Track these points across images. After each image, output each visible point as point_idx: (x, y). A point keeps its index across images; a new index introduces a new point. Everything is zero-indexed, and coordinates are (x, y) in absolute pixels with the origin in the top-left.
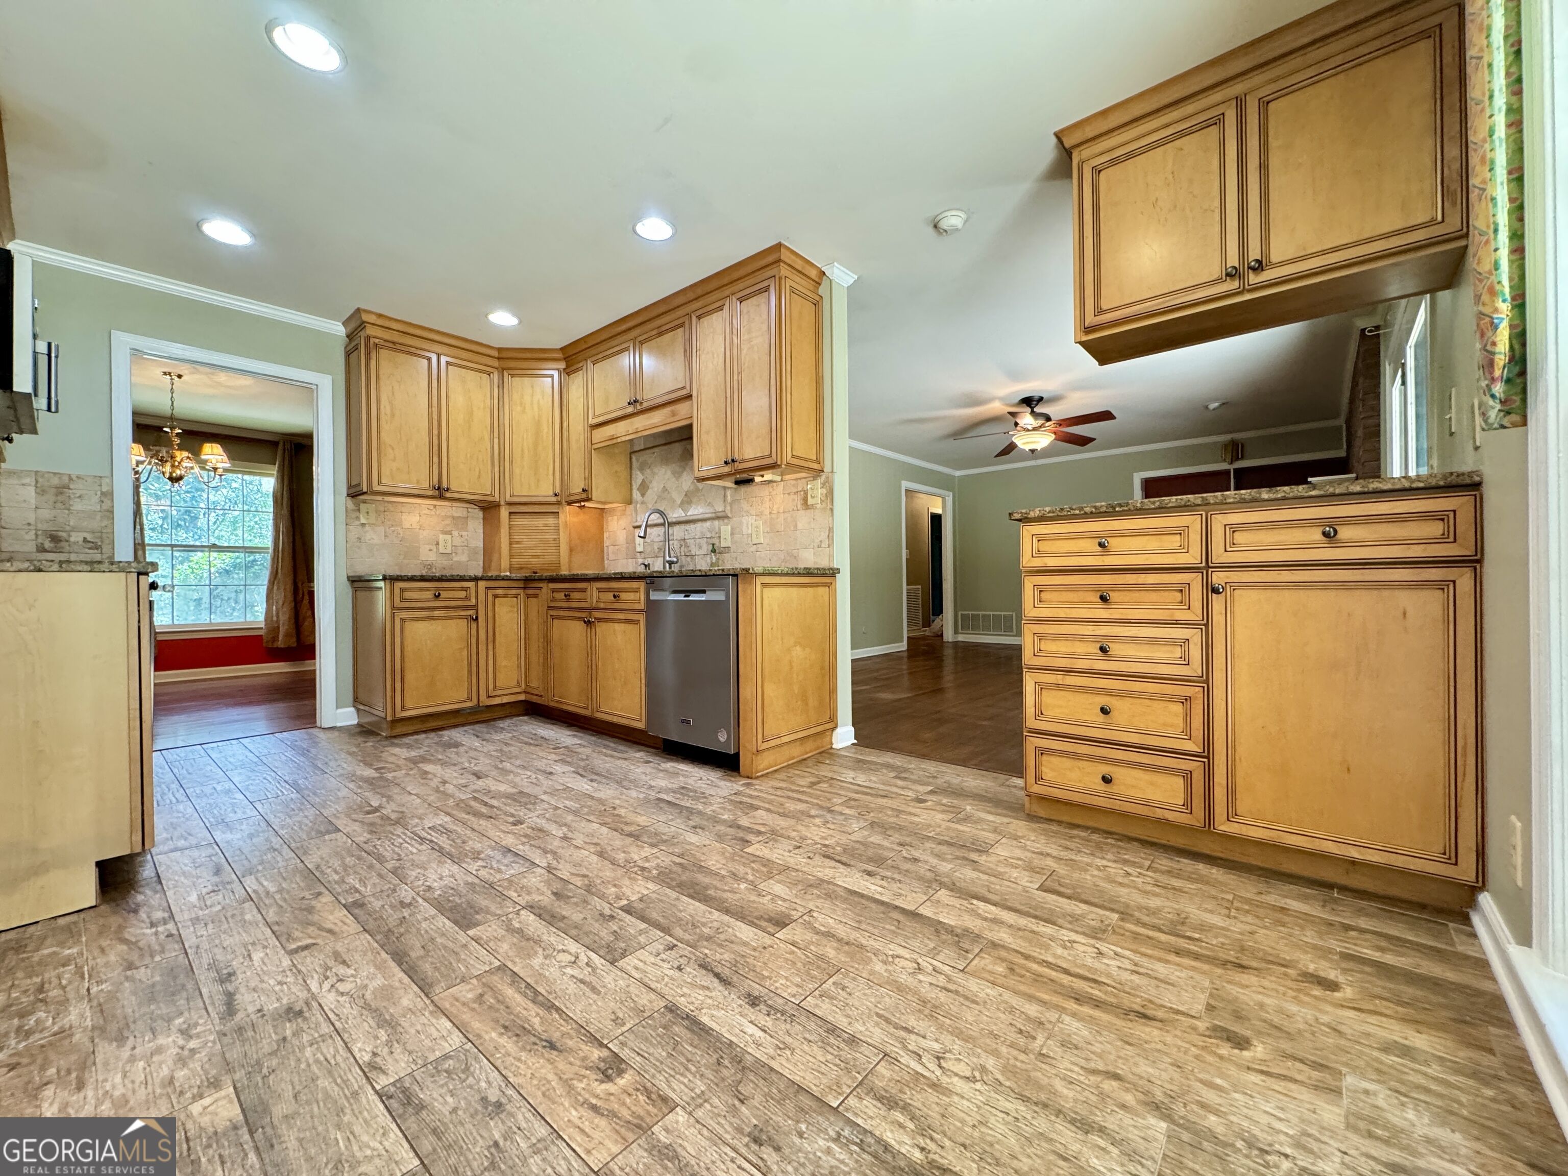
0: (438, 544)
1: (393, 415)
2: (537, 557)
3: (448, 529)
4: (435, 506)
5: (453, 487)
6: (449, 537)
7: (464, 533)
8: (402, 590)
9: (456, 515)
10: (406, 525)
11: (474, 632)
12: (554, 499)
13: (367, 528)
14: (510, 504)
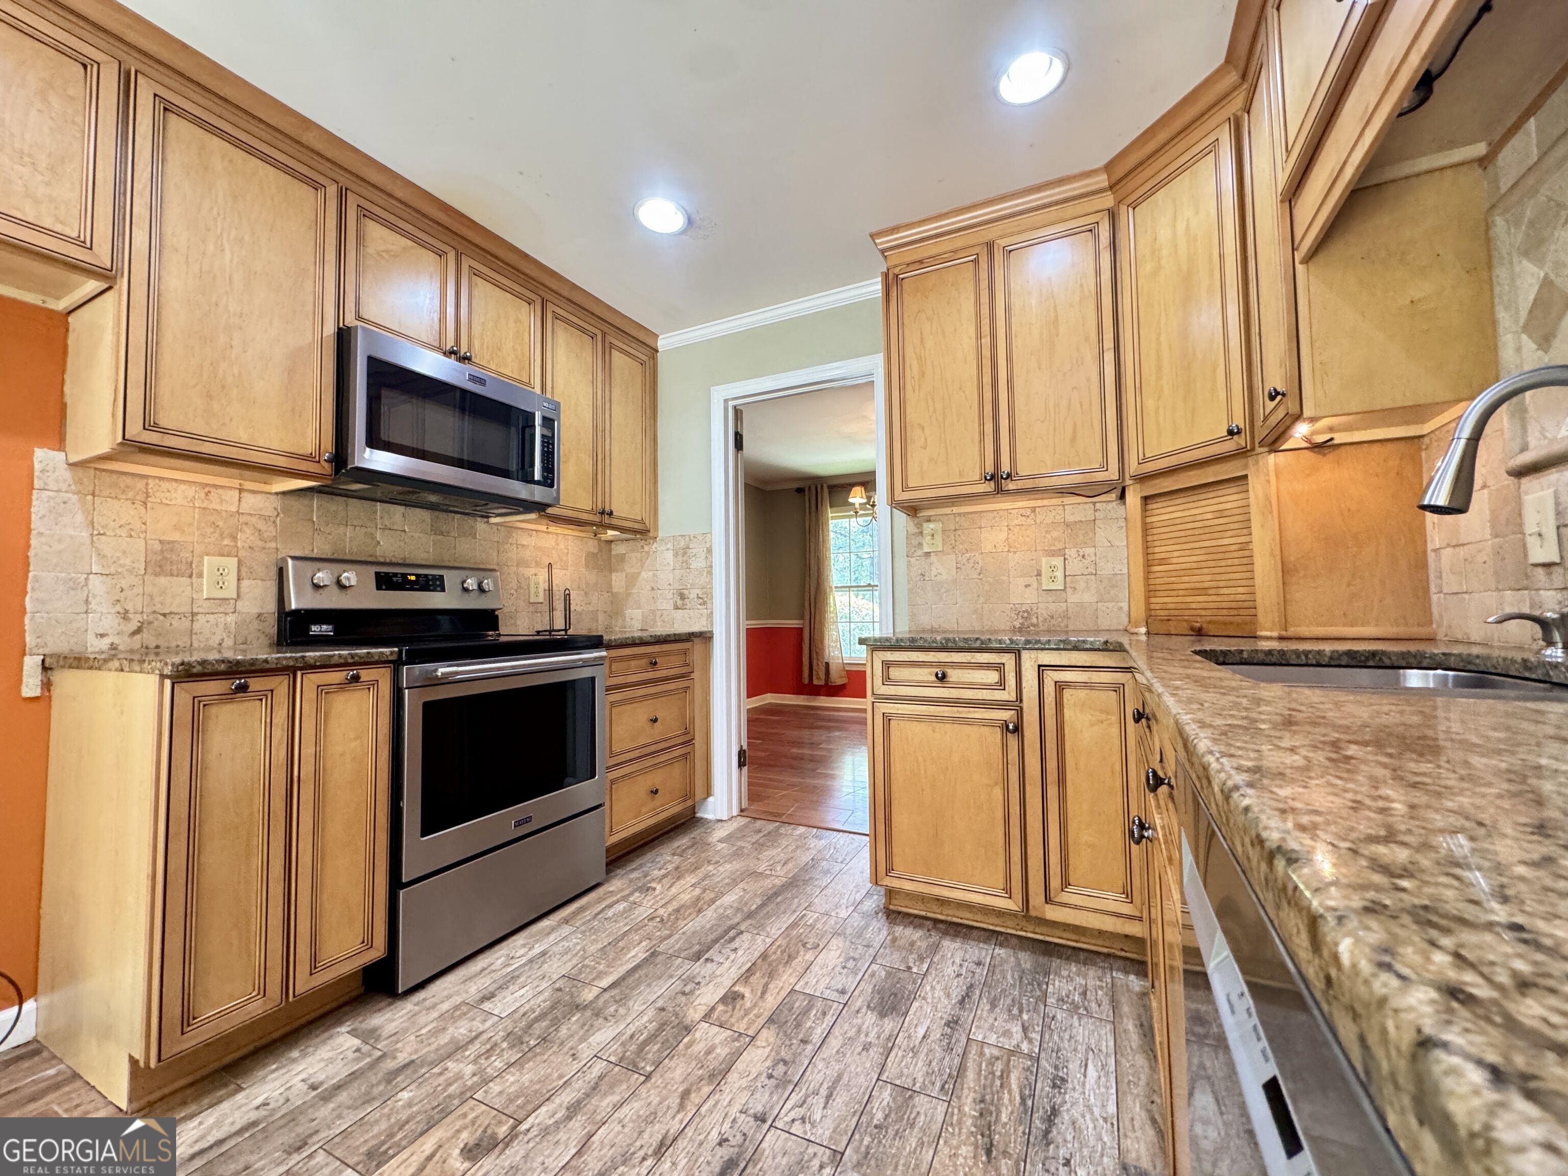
0: (1039, 574)
1: (922, 374)
2: (1203, 591)
3: (1060, 546)
4: (1033, 509)
5: (1023, 469)
6: (1058, 561)
7: (1089, 551)
8: (887, 665)
9: (1070, 518)
10: (987, 547)
11: (1013, 755)
12: (1230, 446)
13: (933, 558)
14: (1142, 479)
